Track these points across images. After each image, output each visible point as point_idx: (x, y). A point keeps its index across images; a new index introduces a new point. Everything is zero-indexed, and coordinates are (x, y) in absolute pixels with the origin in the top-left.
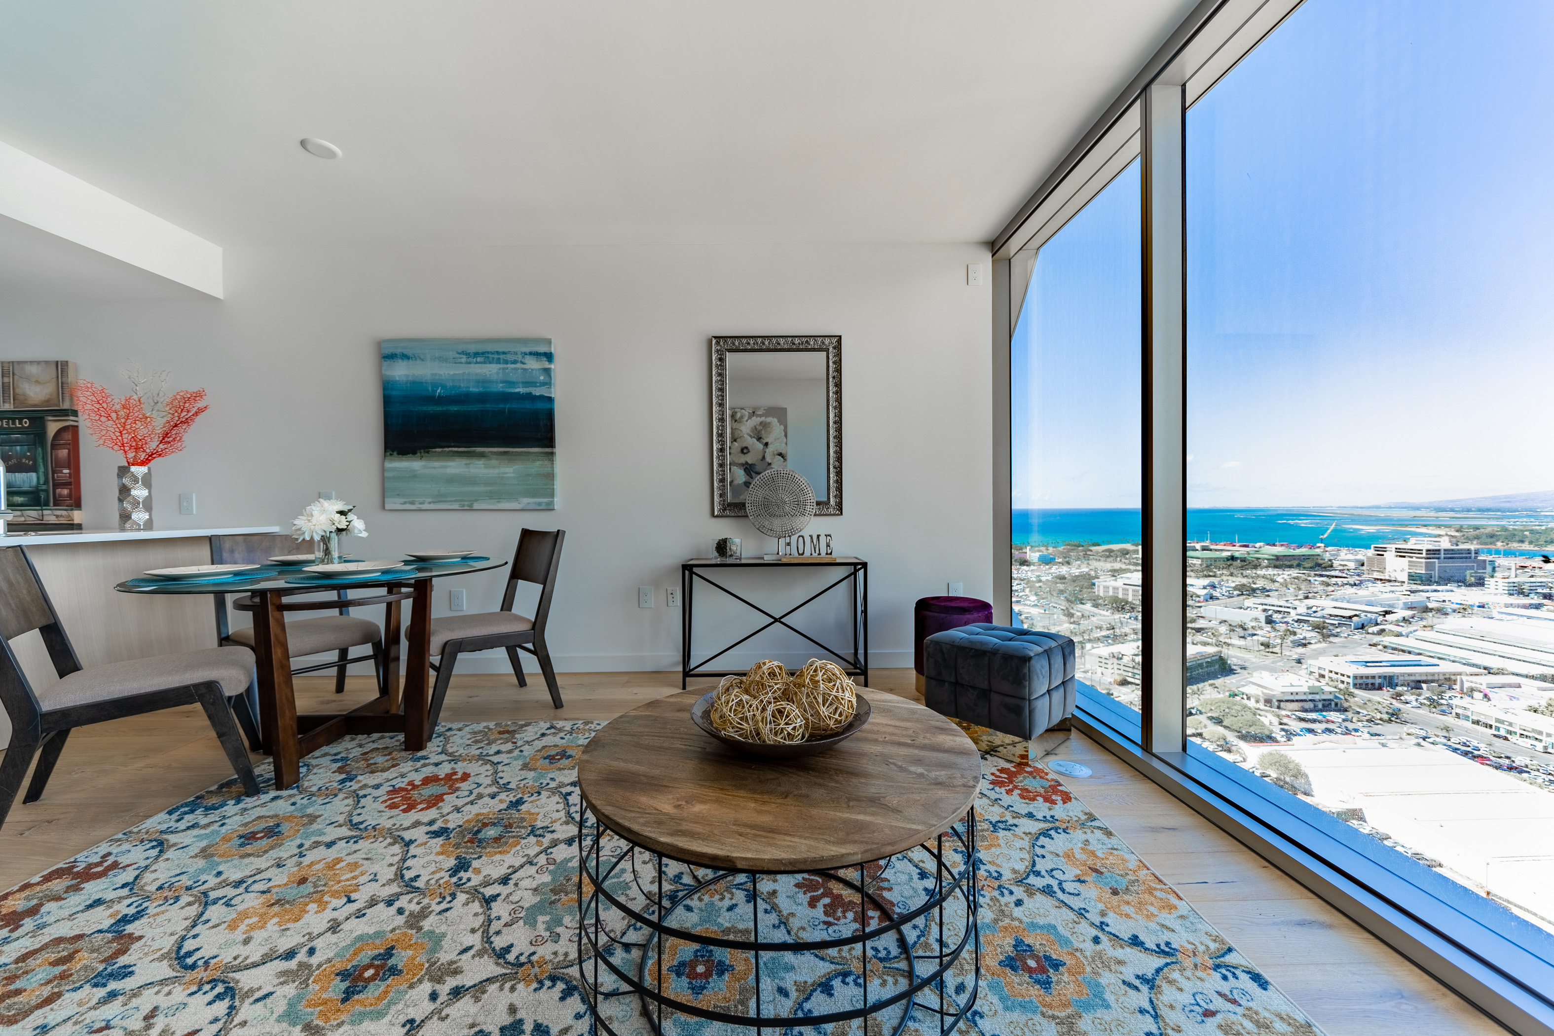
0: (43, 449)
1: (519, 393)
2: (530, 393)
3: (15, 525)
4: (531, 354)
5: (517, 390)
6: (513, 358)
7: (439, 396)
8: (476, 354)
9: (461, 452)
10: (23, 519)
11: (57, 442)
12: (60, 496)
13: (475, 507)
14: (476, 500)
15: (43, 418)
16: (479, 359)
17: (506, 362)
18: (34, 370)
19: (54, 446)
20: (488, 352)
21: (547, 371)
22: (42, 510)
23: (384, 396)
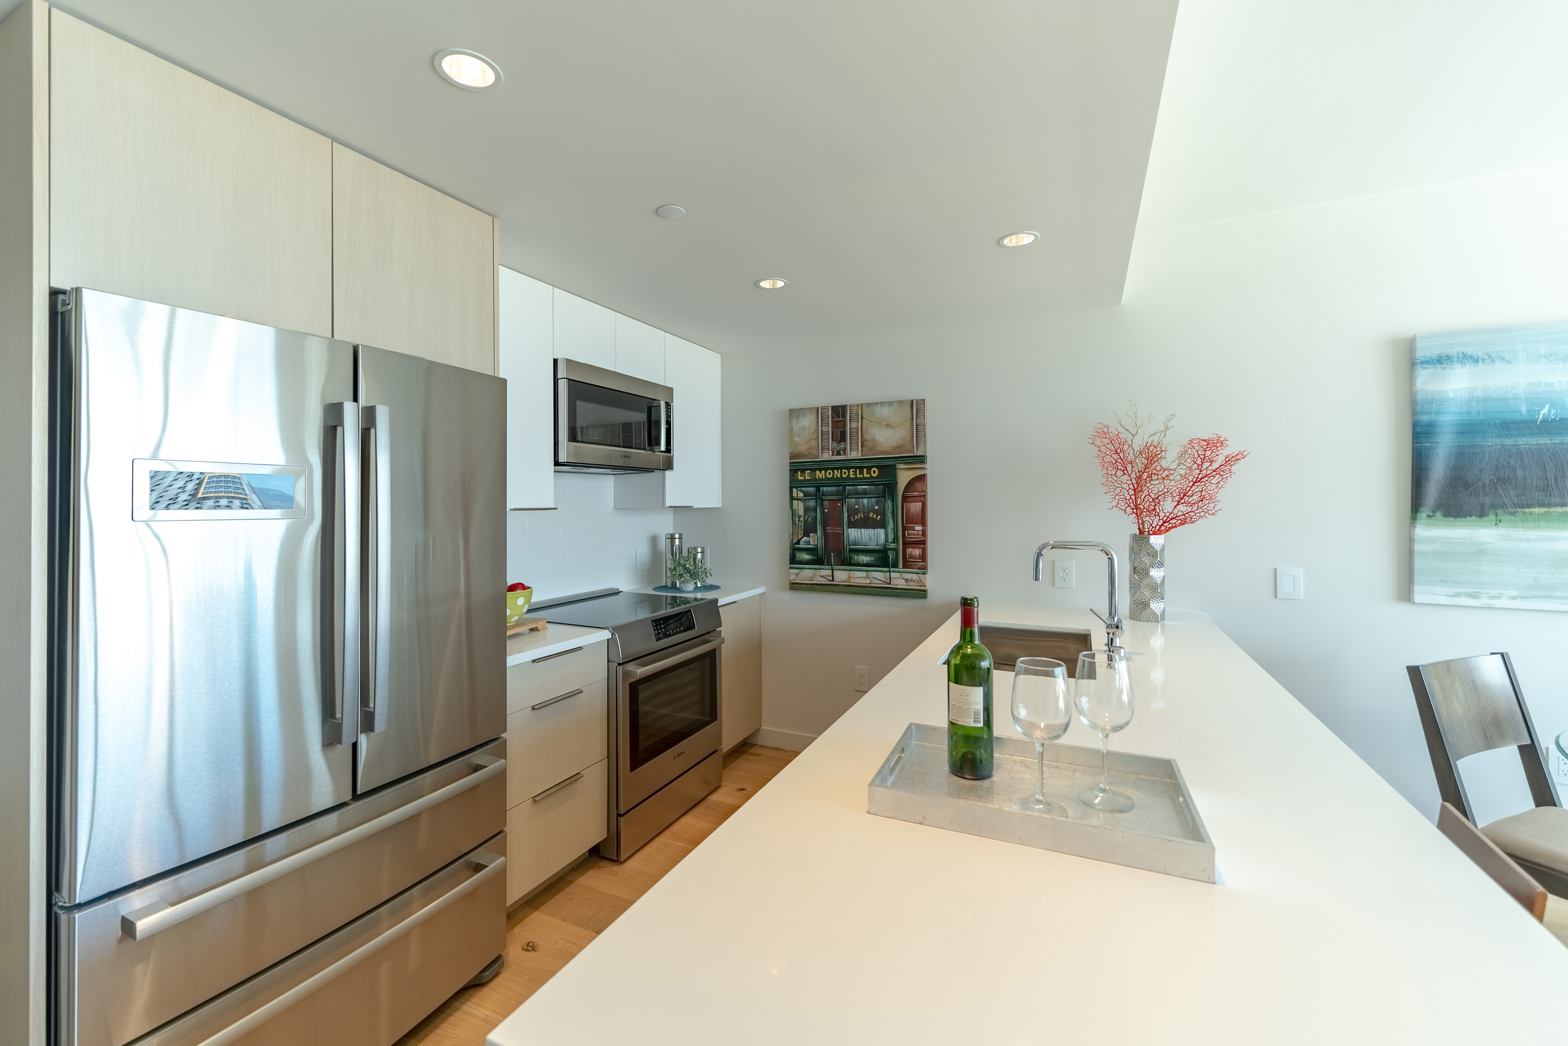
0: (893, 501)
3: (860, 587)
7: (1545, 420)
10: (868, 581)
11: (909, 494)
12: (911, 556)
15: (895, 465)
18: (884, 412)
19: (905, 499)
22: (890, 572)
23: (1415, 425)
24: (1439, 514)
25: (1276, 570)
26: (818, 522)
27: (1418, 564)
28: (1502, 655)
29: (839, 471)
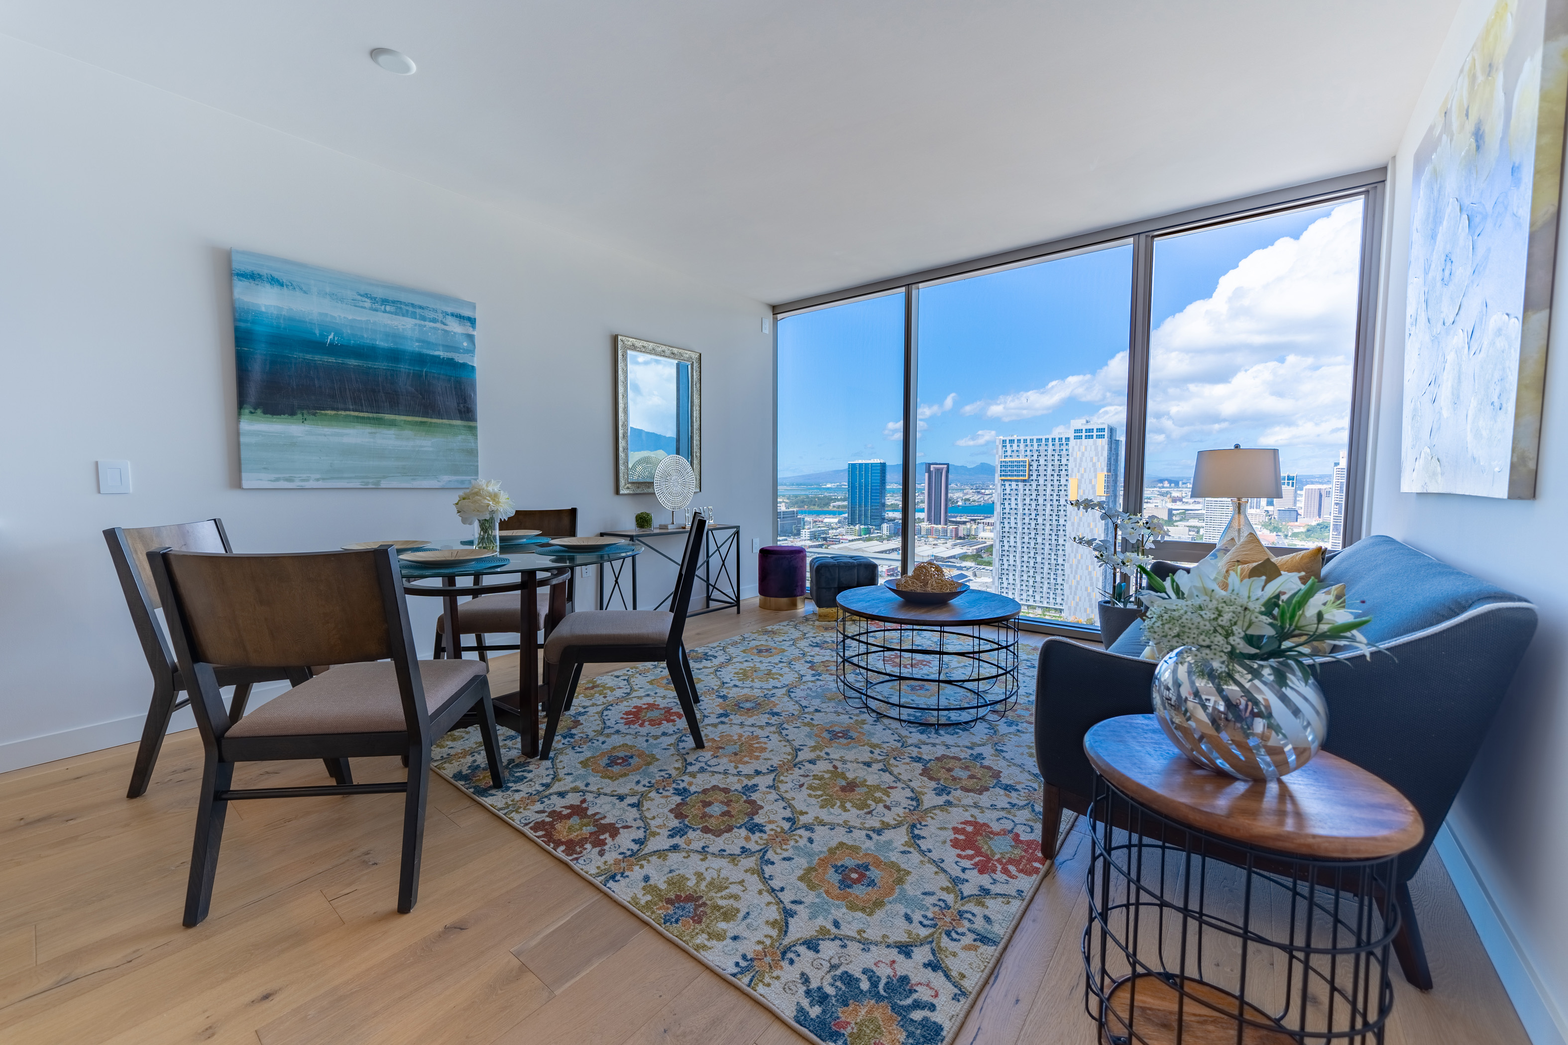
1: (438, 357)
2: (452, 359)
4: (452, 315)
5: (437, 353)
6: (432, 315)
7: (331, 344)
8: (385, 301)
9: (363, 418)
13: (383, 486)
14: (384, 477)
16: (388, 308)
17: (423, 318)
20: (401, 302)
21: (471, 338)
23: (237, 330)
24: (259, 411)
25: (97, 462)
27: (244, 454)
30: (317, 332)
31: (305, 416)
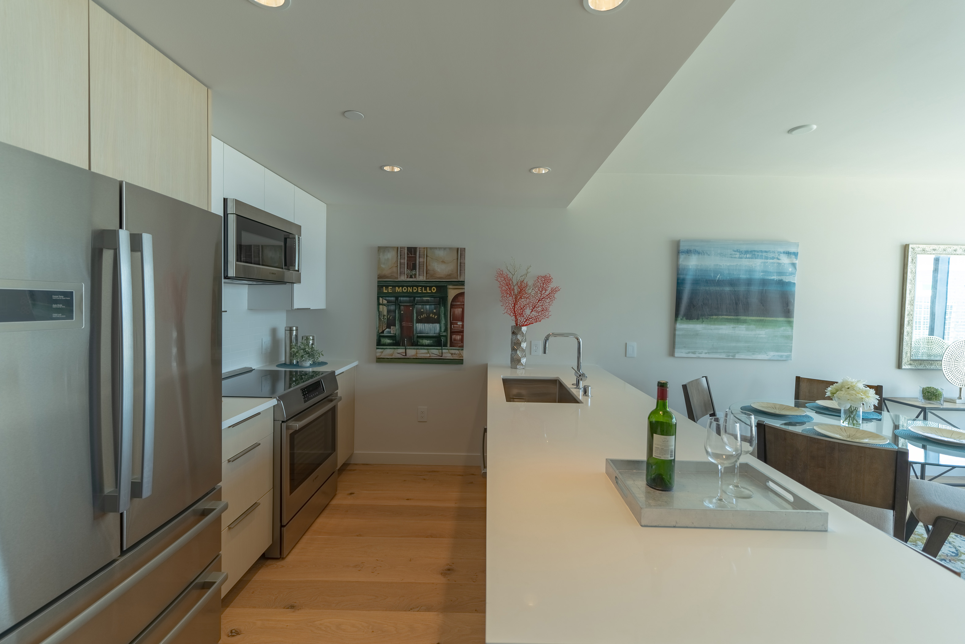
0: (445, 307)
1: (773, 280)
2: (782, 280)
3: (423, 359)
4: (784, 253)
5: (773, 278)
6: (772, 255)
7: (718, 280)
8: (747, 252)
9: (731, 319)
10: (428, 355)
11: (455, 303)
12: (455, 340)
13: (736, 357)
14: (738, 353)
15: (447, 286)
16: (748, 256)
17: (767, 258)
18: (441, 253)
19: (452, 306)
20: (755, 251)
21: (794, 265)
22: (442, 349)
23: (678, 279)
24: (684, 318)
25: (626, 343)
26: (397, 319)
27: (677, 340)
28: (706, 377)
29: (411, 288)
30: (712, 275)
31: (703, 320)
